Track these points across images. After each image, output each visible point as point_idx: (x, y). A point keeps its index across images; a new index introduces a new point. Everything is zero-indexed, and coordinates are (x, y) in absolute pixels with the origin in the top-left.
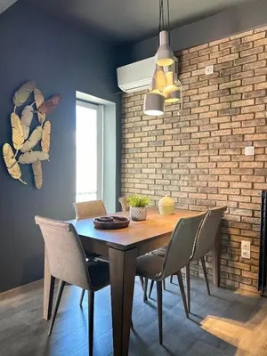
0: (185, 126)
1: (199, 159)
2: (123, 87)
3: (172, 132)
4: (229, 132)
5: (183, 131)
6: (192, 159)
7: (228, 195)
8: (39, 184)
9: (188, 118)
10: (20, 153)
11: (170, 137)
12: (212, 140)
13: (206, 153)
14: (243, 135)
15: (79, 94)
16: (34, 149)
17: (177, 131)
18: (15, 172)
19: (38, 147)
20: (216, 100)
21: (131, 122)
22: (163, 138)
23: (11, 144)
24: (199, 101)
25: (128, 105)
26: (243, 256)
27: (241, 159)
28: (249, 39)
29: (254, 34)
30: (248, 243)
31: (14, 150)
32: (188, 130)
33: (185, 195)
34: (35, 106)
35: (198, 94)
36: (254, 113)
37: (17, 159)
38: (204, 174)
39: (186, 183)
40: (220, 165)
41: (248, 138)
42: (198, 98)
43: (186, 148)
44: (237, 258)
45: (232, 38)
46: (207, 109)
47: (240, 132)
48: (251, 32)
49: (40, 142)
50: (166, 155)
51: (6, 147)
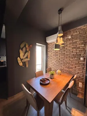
0: (63, 51)
1: (67, 60)
2: (47, 42)
3: (59, 52)
4: (76, 53)
5: (62, 52)
6: (65, 60)
7: (75, 70)
8: (27, 66)
9: (64, 49)
10: (22, 59)
11: (59, 54)
12: (71, 55)
13: (69, 58)
14: (80, 54)
15: (37, 44)
16: (26, 58)
17: (61, 52)
18: (21, 64)
19: (27, 57)
20: (72, 45)
21: (49, 50)
22: (57, 54)
23: (20, 57)
24: (67, 45)
25: (48, 46)
26: (79, 86)
27: (79, 61)
28: (83, 28)
29: (84, 26)
30: (81, 83)
31: (20, 59)
32: (64, 52)
33: (63, 68)
34: (26, 47)
35: (67, 43)
36: (84, 48)
37: (21, 61)
38: (68, 63)
39: (63, 65)
40: (73, 62)
41: (82, 55)
42: (67, 44)
43: (63, 57)
44: (77, 86)
45: (77, 28)
46: (69, 47)
47: (79, 53)
48: (83, 26)
49: (27, 56)
50: (58, 58)
51: (18, 58)
